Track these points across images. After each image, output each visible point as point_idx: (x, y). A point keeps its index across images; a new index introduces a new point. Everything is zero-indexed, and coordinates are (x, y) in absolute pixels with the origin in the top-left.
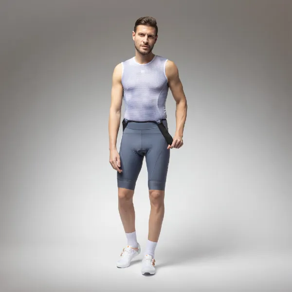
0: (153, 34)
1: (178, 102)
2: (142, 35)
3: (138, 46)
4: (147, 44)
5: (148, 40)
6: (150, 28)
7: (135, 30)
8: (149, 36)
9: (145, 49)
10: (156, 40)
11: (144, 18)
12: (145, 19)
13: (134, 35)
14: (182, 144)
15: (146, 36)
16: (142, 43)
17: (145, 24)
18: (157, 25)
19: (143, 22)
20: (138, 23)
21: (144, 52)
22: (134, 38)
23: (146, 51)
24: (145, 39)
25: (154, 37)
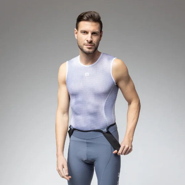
0: (97, 30)
1: (130, 103)
2: (86, 32)
3: (81, 44)
4: (91, 42)
5: (91, 37)
6: (94, 24)
7: (77, 28)
8: (93, 33)
9: (89, 48)
10: (101, 36)
11: (86, 13)
12: (87, 15)
13: (76, 33)
14: (131, 150)
15: (90, 34)
16: (86, 42)
17: (87, 20)
18: (102, 20)
19: (85, 18)
20: (80, 19)
21: (89, 52)
22: (76, 35)
23: (91, 51)
24: (88, 37)
25: (99, 34)
